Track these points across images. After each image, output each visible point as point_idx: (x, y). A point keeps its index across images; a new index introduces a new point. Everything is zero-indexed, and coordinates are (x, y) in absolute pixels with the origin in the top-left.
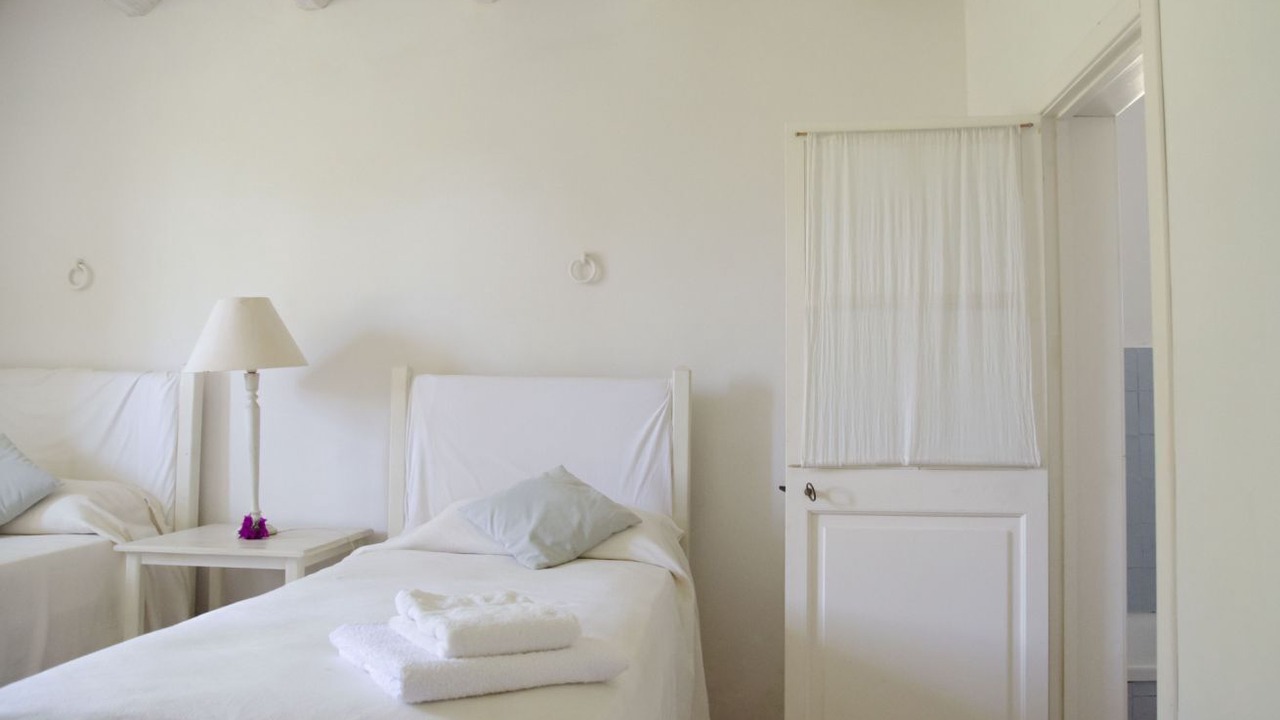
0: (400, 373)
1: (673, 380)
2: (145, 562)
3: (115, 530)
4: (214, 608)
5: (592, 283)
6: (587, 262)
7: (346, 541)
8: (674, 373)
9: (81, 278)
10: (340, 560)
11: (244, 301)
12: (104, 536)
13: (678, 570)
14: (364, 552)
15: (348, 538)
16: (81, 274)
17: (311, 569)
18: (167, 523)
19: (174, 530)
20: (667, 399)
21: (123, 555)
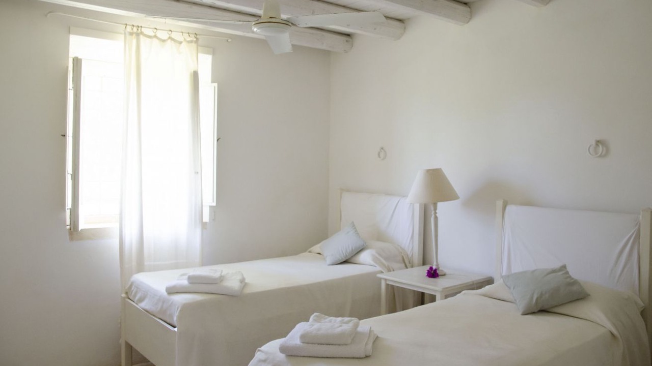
0: (500, 204)
1: (641, 216)
2: (388, 282)
3: (382, 265)
4: (426, 304)
5: (600, 156)
6: (597, 145)
7: (472, 283)
8: (641, 213)
9: (382, 155)
10: (455, 295)
11: (428, 171)
12: (378, 268)
13: (615, 332)
14: (465, 294)
15: (473, 282)
16: (382, 152)
17: (446, 297)
18: (410, 263)
19: (412, 267)
20: (637, 226)
21: (381, 279)
